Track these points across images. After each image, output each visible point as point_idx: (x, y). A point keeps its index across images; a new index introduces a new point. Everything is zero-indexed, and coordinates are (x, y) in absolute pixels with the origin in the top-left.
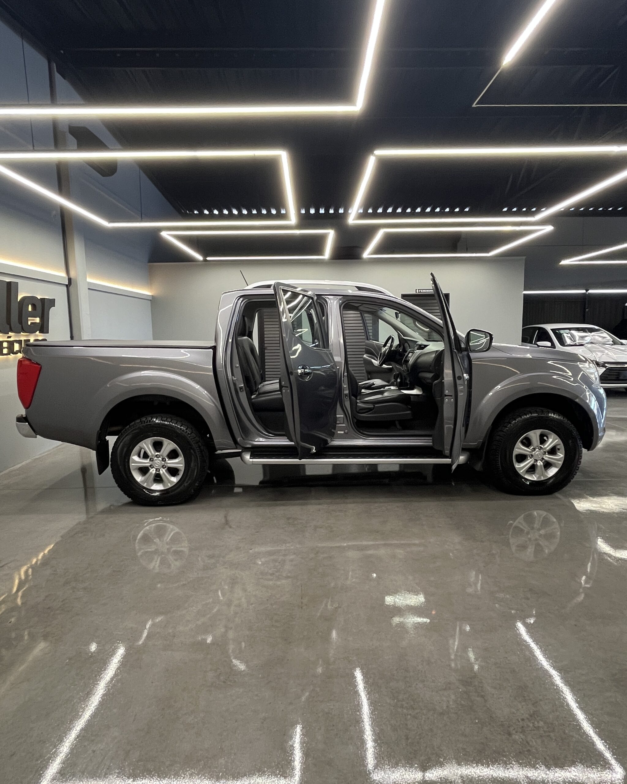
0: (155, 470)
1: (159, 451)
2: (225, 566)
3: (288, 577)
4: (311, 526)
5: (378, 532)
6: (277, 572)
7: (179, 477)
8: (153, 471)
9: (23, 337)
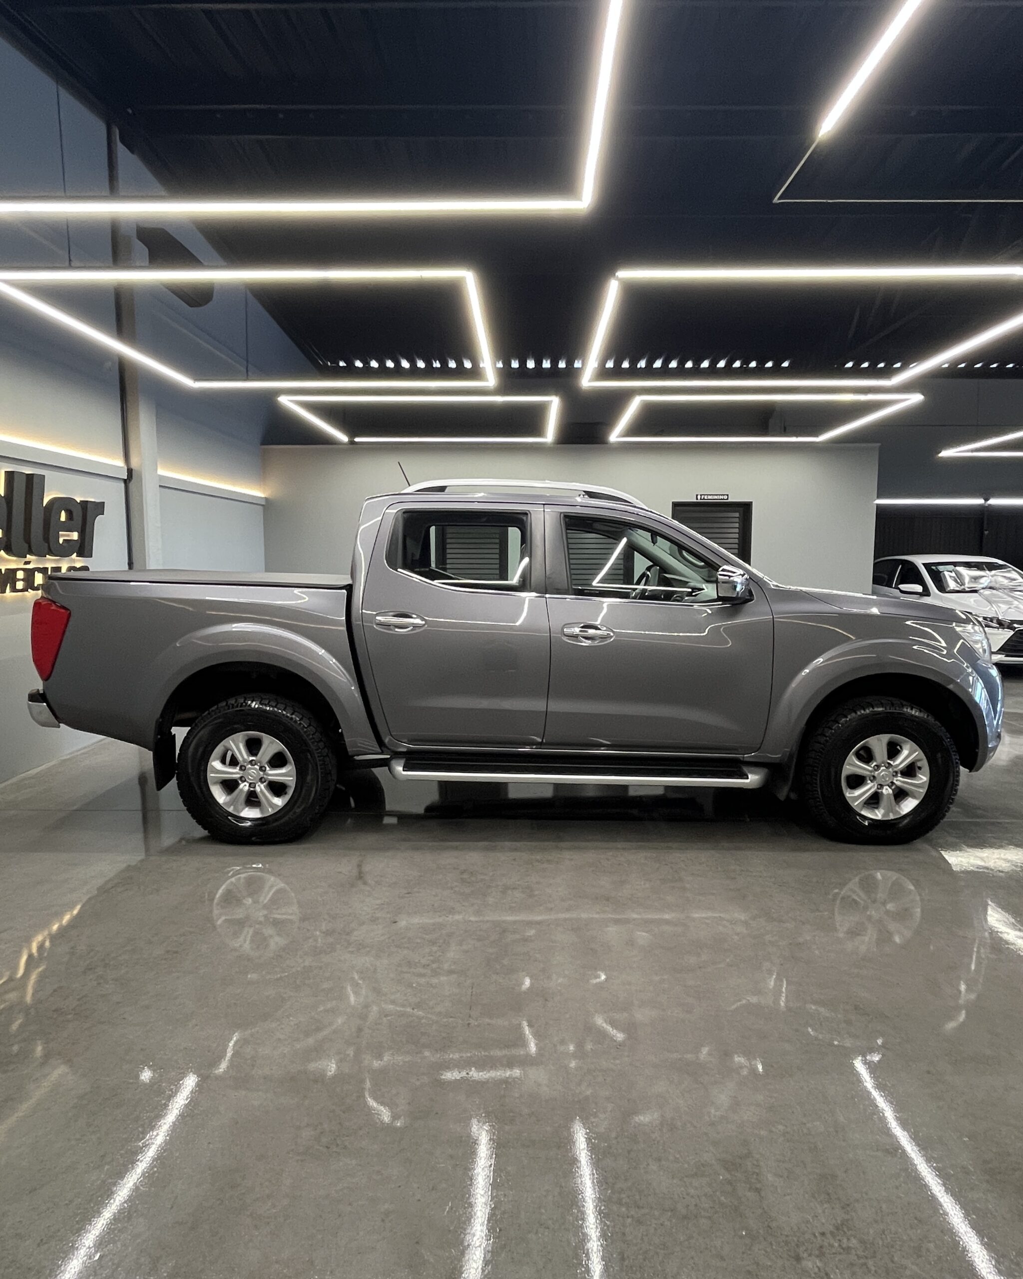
0: (248, 785)
1: (255, 755)
2: (350, 949)
3: (451, 972)
4: (497, 886)
5: (608, 899)
6: (433, 962)
7: (287, 798)
8: (244, 787)
9: (50, 562)
